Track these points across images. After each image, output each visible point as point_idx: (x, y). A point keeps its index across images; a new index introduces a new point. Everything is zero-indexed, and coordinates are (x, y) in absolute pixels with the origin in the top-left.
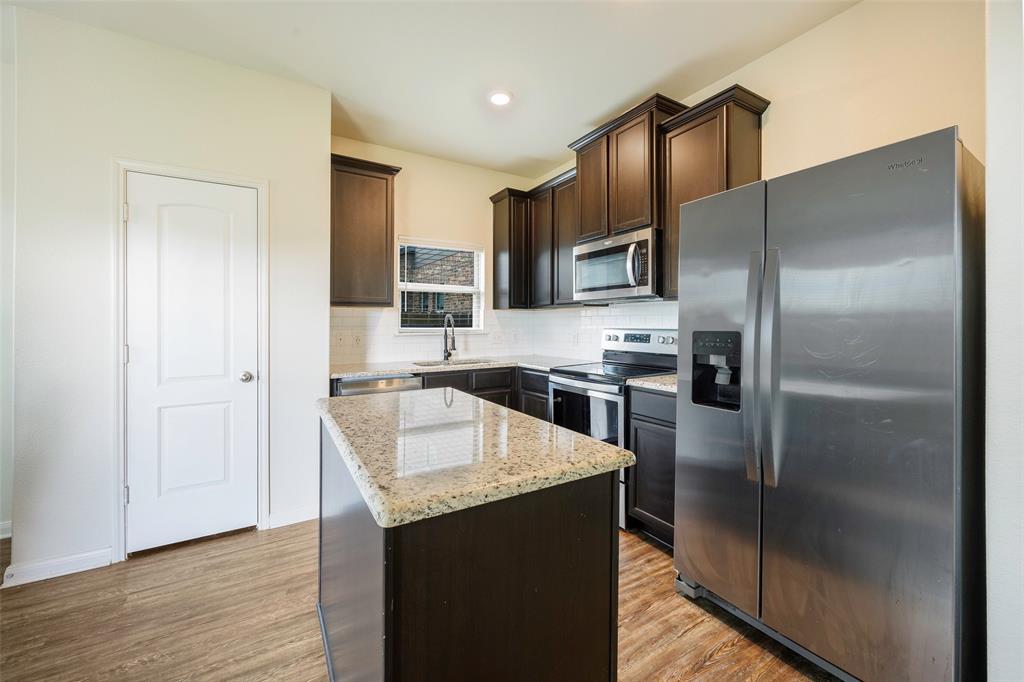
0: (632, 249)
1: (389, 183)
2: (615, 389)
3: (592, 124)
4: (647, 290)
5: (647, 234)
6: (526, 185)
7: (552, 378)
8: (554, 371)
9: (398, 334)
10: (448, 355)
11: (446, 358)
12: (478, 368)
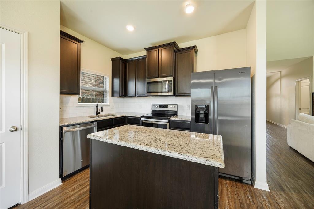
0: (167, 82)
1: (79, 46)
2: (167, 121)
3: (152, 44)
4: (172, 93)
5: (172, 78)
6: (125, 57)
7: (142, 119)
8: (142, 117)
9: (77, 105)
10: (98, 113)
11: (97, 114)
12: (115, 117)
